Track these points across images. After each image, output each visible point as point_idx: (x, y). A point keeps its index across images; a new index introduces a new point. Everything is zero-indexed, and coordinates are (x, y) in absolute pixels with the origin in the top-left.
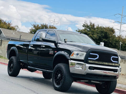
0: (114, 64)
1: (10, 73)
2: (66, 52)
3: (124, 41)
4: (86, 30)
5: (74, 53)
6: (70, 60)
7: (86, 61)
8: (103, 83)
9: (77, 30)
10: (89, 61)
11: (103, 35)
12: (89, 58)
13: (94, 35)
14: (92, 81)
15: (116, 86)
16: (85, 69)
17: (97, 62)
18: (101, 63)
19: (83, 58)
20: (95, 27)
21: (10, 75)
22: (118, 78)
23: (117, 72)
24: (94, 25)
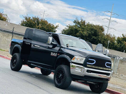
0: (107, 69)
1: (13, 67)
2: (68, 56)
3: (112, 40)
4: (77, 26)
5: (75, 57)
6: (71, 63)
7: (85, 65)
8: (97, 83)
9: (68, 25)
10: (88, 66)
11: (93, 32)
12: (87, 63)
13: (84, 32)
14: (88, 82)
15: (107, 87)
16: (84, 72)
17: (94, 67)
18: (97, 67)
19: (82, 62)
20: (86, 24)
21: (13, 70)
22: (109, 80)
23: (109, 75)
24: (84, 22)
